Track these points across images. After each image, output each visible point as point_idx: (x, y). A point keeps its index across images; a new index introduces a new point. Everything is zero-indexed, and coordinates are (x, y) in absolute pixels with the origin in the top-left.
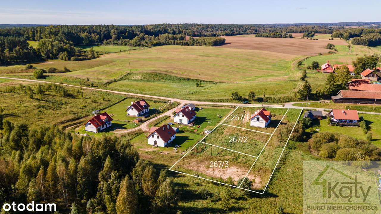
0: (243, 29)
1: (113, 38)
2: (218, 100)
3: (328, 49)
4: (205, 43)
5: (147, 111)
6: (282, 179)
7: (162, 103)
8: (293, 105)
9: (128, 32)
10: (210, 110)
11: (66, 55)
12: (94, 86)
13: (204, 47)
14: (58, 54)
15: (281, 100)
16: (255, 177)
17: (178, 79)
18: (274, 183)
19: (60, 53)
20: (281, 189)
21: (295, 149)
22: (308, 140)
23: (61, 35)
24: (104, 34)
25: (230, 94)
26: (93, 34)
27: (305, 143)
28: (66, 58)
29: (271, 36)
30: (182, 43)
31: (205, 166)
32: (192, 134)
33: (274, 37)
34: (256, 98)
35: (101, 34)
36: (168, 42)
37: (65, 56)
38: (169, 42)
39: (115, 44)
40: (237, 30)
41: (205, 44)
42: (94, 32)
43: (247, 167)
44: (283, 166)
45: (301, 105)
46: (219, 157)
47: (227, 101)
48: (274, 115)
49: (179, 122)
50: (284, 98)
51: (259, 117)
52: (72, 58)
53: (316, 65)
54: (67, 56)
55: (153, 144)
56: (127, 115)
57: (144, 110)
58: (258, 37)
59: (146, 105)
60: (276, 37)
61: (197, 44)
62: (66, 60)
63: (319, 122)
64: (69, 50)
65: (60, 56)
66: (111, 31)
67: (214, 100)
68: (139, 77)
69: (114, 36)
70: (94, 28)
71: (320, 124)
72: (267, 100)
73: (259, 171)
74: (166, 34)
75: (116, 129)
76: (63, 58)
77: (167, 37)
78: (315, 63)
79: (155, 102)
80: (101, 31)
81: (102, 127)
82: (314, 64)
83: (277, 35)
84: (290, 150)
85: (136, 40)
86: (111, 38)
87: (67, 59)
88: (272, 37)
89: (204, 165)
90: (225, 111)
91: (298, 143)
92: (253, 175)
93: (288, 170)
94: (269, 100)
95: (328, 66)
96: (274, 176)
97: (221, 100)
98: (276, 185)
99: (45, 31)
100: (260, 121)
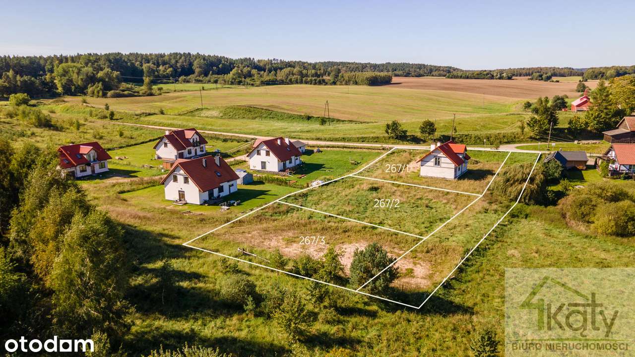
0: (425, 69)
1: (196, 74)
2: (358, 138)
3: (579, 92)
4: (356, 81)
5: (199, 153)
6: (492, 272)
7: (239, 142)
8: (517, 148)
9: (223, 64)
10: (337, 153)
11: (99, 87)
12: (114, 118)
13: (352, 88)
14: (86, 87)
15: (491, 139)
16: (415, 264)
17: (290, 117)
18: (469, 278)
19: (90, 85)
20: (491, 294)
21: (526, 218)
22: (559, 201)
23: (104, 62)
24: (182, 67)
25: (383, 130)
26: (163, 66)
27: (551, 208)
28: (98, 92)
29: (474, 76)
30: (315, 80)
31: (283, 239)
32: (281, 187)
33: (479, 79)
34: (437, 134)
35: (176, 66)
36: (291, 80)
37: (98, 89)
38: (293, 79)
39: (198, 81)
40: (415, 71)
41: (356, 83)
42: (164, 63)
43: (397, 243)
44: (495, 246)
45: (535, 148)
46: (329, 222)
47: (375, 140)
48: (476, 161)
49: (259, 168)
50: (497, 137)
51: (441, 154)
52: (110, 93)
53: (560, 103)
54: (101, 89)
55: (177, 198)
56: (156, 158)
57: (193, 149)
58: (451, 78)
59: (198, 140)
60: (484, 79)
61: (341, 82)
62: (98, 96)
63: (582, 174)
64: (107, 80)
65: (90, 90)
66: (194, 61)
67: (348, 138)
68: (215, 113)
69: (197, 70)
70: (166, 58)
71: (584, 176)
72: (461, 139)
73: (428, 252)
74: (290, 68)
75: (113, 177)
76: (93, 93)
77: (290, 72)
78: (559, 99)
79: (225, 140)
80: (177, 62)
81: (81, 171)
82: (556, 101)
83: (484, 75)
84: (515, 219)
85: (234, 75)
86: (193, 72)
87: (101, 94)
88: (475, 78)
89: (280, 237)
90: (369, 155)
91: (533, 208)
92: (412, 260)
93: (510, 252)
94: (466, 139)
95: (585, 99)
96: (470, 263)
97: (362, 138)
98: (474, 283)
99: (80, 59)
100: (443, 165)
